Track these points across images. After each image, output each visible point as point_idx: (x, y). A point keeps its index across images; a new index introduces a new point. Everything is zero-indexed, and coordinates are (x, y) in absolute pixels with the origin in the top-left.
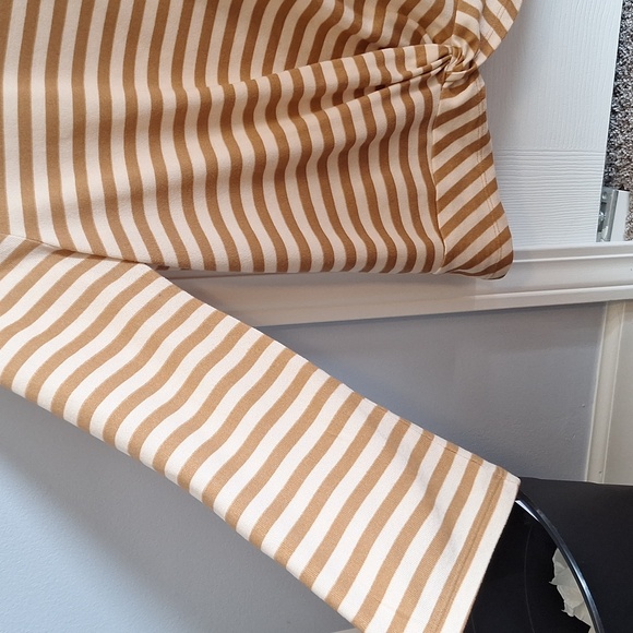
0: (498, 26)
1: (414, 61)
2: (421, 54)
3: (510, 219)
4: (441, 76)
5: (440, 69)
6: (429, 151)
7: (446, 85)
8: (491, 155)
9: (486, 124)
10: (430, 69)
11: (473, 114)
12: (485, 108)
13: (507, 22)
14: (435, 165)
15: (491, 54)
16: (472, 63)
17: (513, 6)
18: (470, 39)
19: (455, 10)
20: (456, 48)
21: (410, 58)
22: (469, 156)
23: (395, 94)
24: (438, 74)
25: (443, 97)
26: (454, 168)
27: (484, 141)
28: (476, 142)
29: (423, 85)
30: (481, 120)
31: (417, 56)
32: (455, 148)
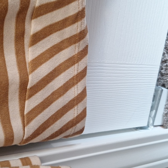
3: (89, 102)
6: (27, 40)
8: (86, 48)
9: (85, 20)
12: (85, 4)
14: (31, 54)
22: (67, 47)
26: (50, 58)
27: (82, 35)
32: (54, 39)
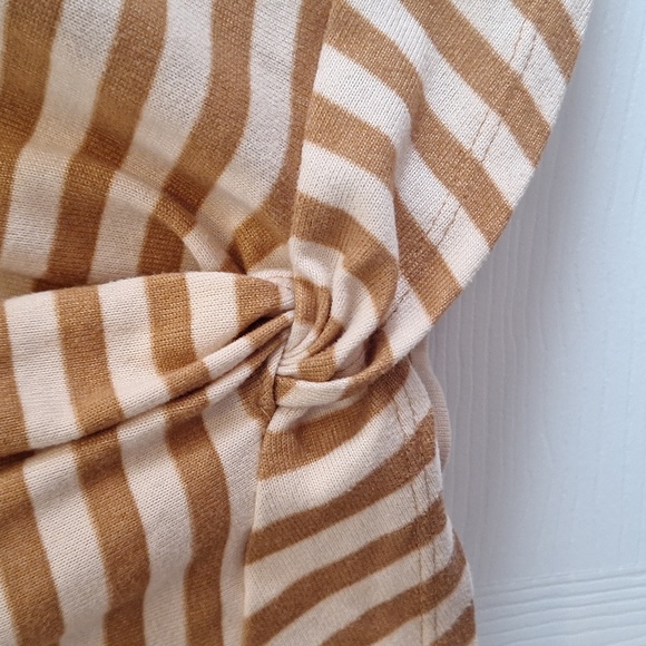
0: (476, 192)
1: (143, 342)
2: (169, 312)
4: (258, 390)
5: (245, 372)
7: (279, 422)
8: (467, 617)
10: (204, 382)
11: (392, 514)
12: (437, 489)
13: (511, 174)
15: (450, 307)
16: (374, 343)
17: (530, 109)
18: (359, 254)
19: (297, 136)
20: (308, 285)
21: (127, 329)
23: (57, 492)
24: (245, 388)
25: (270, 468)
28: (412, 593)
29: (185, 433)
30: (426, 526)
31: (157, 320)
